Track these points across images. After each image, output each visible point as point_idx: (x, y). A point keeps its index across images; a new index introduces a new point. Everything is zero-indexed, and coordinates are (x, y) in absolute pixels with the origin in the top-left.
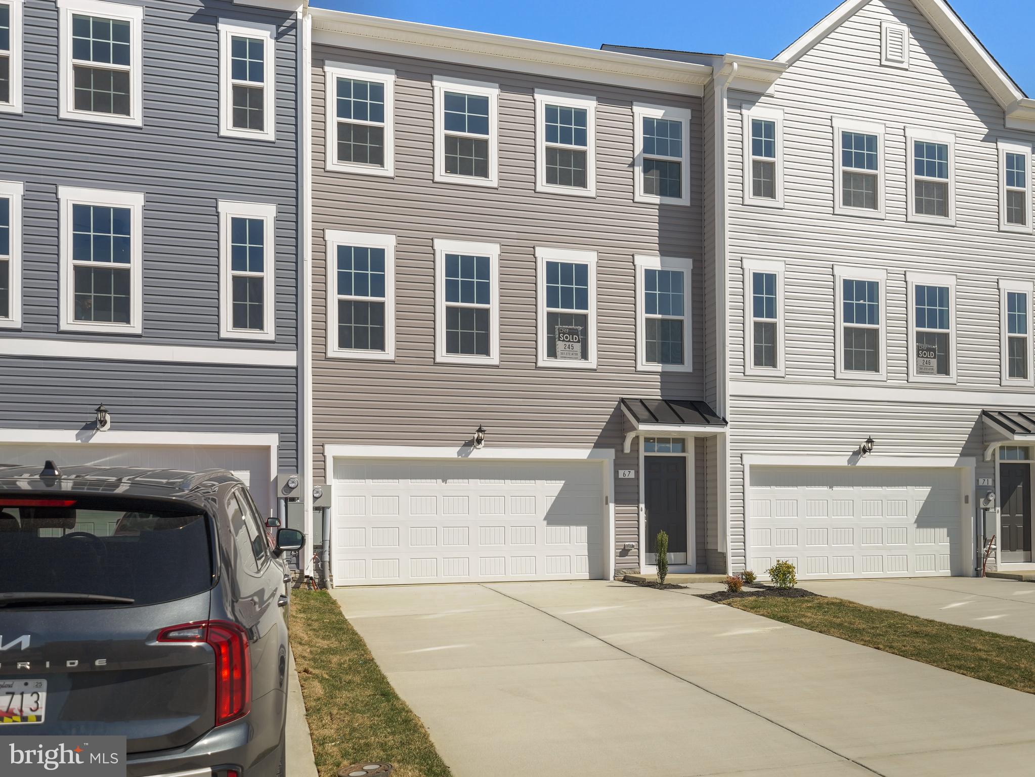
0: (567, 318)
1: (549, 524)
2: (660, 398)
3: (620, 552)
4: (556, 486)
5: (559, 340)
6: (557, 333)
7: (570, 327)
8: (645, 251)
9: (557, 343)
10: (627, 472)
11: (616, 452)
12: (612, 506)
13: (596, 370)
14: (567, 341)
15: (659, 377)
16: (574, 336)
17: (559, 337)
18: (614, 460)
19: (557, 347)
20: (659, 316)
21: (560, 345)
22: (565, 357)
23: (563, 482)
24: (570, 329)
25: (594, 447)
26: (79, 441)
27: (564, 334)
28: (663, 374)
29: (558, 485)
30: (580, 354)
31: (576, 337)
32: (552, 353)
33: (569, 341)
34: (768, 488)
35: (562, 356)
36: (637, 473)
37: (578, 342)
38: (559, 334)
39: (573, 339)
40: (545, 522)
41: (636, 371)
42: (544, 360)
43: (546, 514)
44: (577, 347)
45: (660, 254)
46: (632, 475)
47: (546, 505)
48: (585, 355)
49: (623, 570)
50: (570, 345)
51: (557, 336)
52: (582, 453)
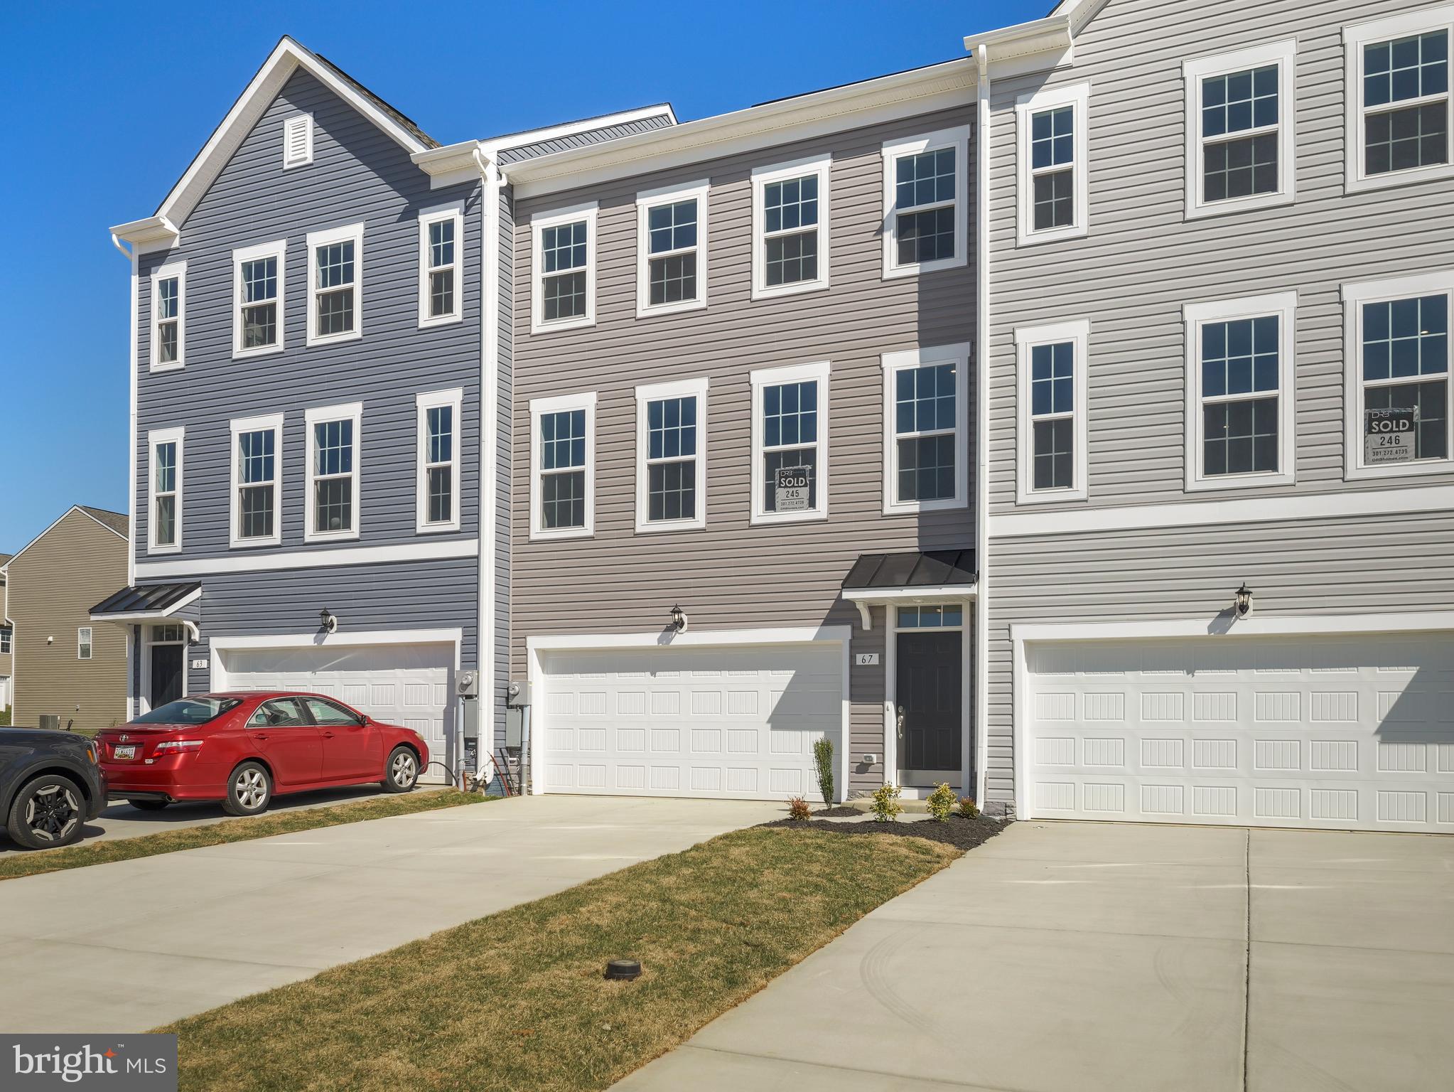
0: (791, 457)
1: (773, 728)
2: (917, 550)
3: (857, 767)
4: (784, 678)
5: (780, 487)
6: (777, 477)
7: (795, 467)
8: (898, 345)
9: (777, 491)
10: (867, 656)
11: (853, 628)
12: (846, 705)
13: (827, 521)
14: (790, 487)
15: (916, 519)
16: (800, 479)
17: (780, 483)
18: (851, 640)
19: (777, 496)
20: (916, 434)
21: (781, 493)
22: (786, 508)
23: (794, 672)
24: (795, 470)
25: (823, 624)
26: (316, 644)
27: (786, 477)
28: (922, 515)
29: (786, 676)
30: (806, 502)
31: (802, 480)
32: (770, 505)
33: (793, 486)
34: (1072, 675)
35: (783, 507)
36: (882, 658)
37: (806, 485)
38: (780, 478)
39: (798, 483)
40: (769, 726)
41: (882, 516)
42: (759, 514)
43: (770, 714)
44: (804, 492)
45: (920, 345)
46: (875, 660)
47: (770, 702)
48: (812, 503)
49: (860, 792)
50: (795, 492)
51: (777, 482)
52: (806, 634)
